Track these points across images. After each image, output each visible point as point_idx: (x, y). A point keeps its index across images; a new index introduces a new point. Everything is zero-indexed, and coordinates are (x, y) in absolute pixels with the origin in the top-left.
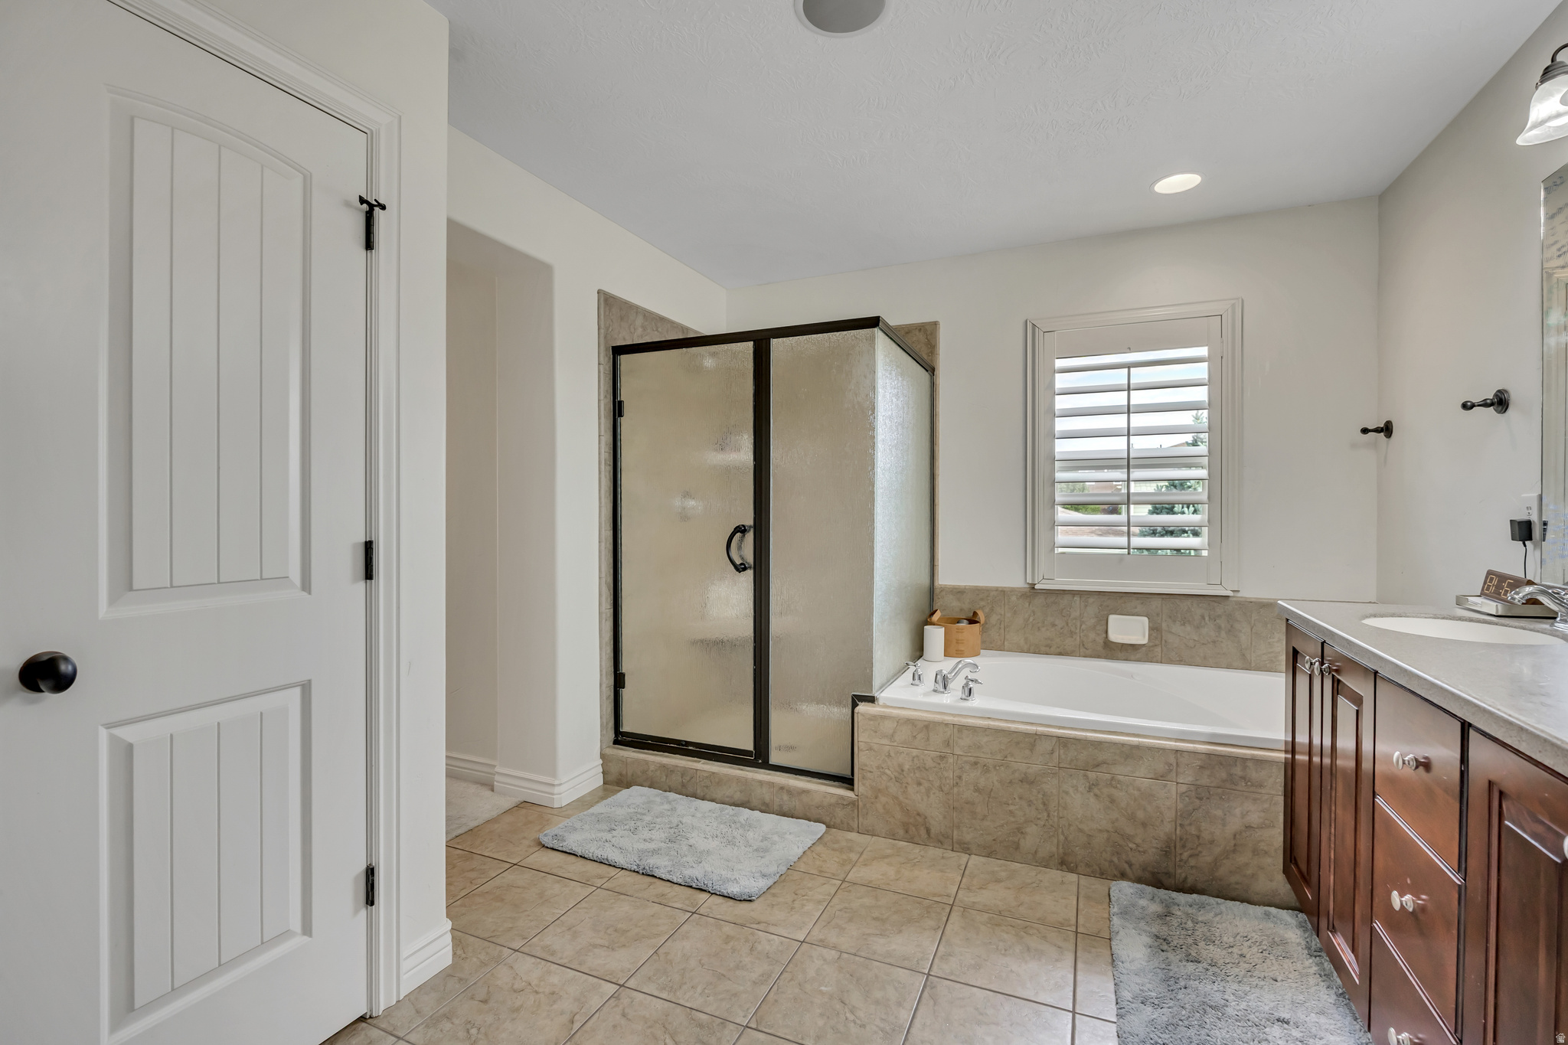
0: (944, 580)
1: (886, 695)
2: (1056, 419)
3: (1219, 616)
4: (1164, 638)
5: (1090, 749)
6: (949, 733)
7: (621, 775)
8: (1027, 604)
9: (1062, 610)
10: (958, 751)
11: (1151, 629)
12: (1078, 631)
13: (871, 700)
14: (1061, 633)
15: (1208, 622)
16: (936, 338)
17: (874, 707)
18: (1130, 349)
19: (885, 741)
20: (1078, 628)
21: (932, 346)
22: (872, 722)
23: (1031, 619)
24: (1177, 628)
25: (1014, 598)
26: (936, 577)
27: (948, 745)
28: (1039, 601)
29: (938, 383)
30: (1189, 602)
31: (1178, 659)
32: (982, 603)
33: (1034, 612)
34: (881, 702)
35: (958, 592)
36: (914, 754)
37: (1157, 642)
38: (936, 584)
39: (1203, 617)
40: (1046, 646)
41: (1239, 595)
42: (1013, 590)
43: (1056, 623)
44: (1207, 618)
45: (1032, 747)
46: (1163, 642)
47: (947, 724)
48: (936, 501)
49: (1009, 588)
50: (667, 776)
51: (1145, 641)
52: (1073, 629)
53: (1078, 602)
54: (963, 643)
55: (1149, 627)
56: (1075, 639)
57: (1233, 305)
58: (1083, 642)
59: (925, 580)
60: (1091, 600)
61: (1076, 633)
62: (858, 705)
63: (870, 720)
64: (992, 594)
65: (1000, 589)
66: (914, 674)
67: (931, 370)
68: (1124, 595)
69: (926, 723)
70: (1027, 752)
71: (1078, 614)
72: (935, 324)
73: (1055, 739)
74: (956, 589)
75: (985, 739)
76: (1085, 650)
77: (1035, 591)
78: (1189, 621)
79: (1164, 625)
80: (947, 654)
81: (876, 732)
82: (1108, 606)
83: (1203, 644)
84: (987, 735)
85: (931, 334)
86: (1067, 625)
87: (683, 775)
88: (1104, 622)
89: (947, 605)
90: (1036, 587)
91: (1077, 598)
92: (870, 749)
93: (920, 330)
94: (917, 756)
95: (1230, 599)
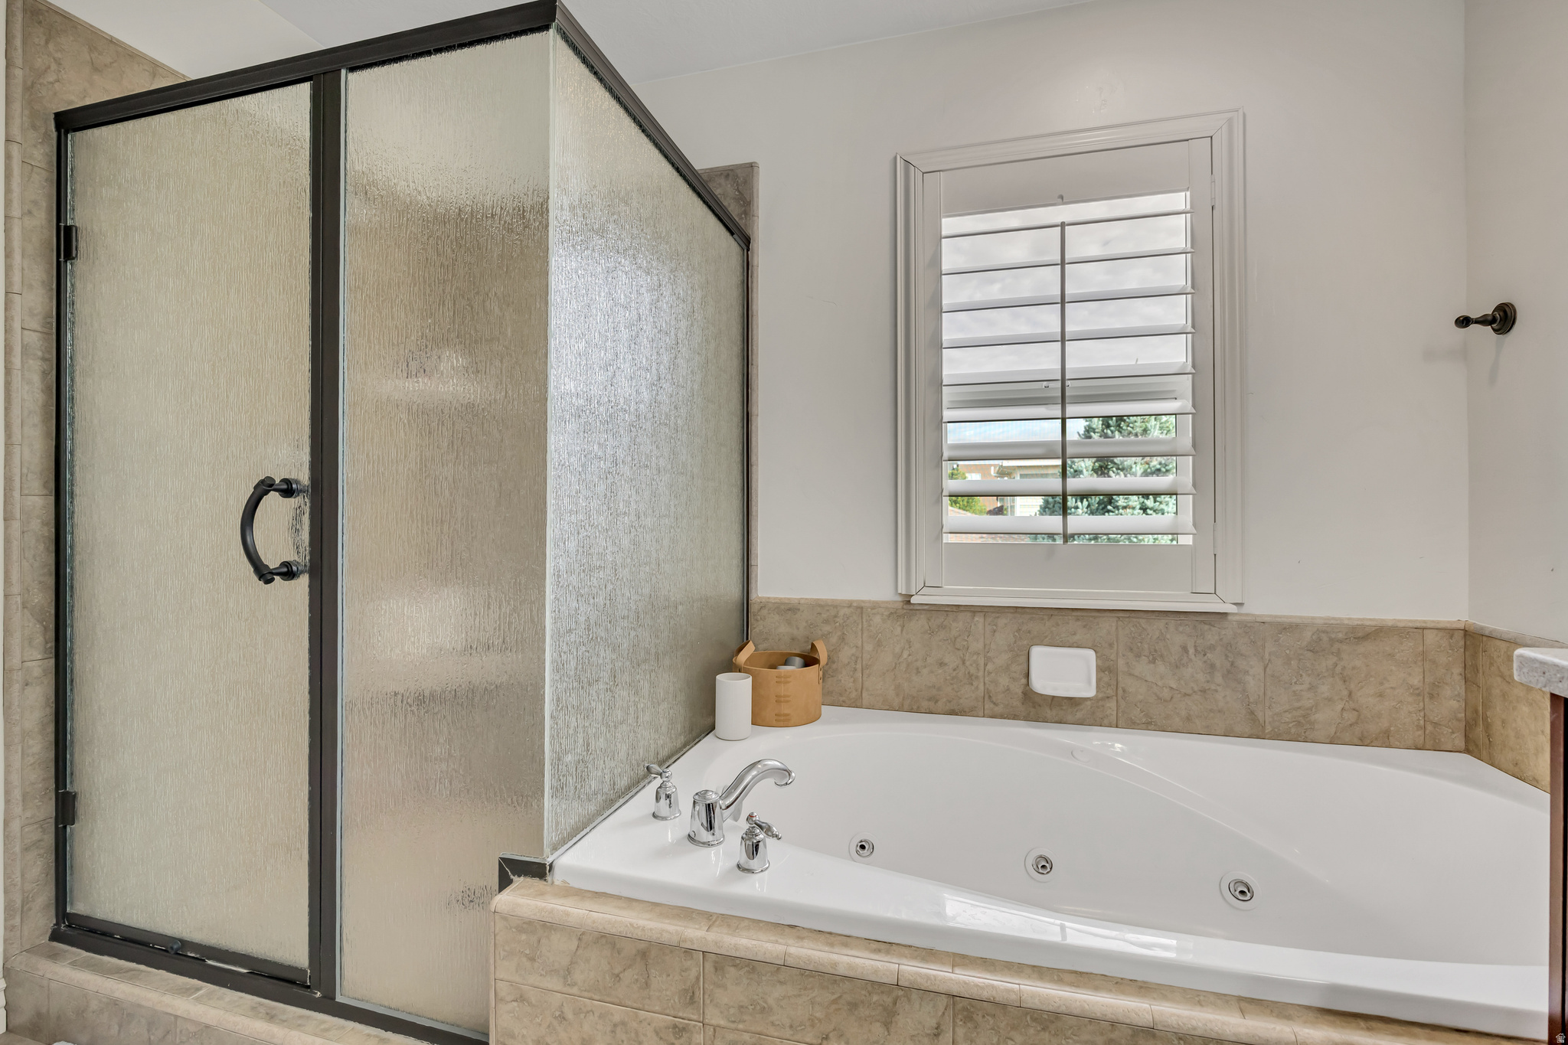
0: (764, 590)
1: (570, 862)
2: (944, 314)
3: (1212, 648)
4: (1121, 685)
5: (1032, 1031)
6: (693, 973)
7: (39, 1015)
8: (899, 629)
9: (956, 638)
10: (714, 1017)
11: (1100, 669)
12: (981, 674)
13: (538, 871)
14: (953, 678)
15: (1193, 657)
16: (751, 188)
17: (541, 894)
18: (1062, 197)
19: (554, 983)
20: (982, 668)
21: (747, 203)
22: (524, 937)
23: (905, 655)
24: (1142, 667)
25: (877, 619)
26: (752, 585)
27: (692, 1001)
28: (919, 623)
29: (755, 263)
30: (1160, 624)
31: (1144, 720)
32: (827, 628)
33: (909, 642)
34: (558, 877)
35: (788, 609)
36: (617, 1018)
37: (1110, 692)
38: (753, 596)
39: (1185, 649)
40: (930, 700)
41: (1244, 610)
42: (875, 605)
43: (946, 660)
44: (1191, 651)
45: (888, 1018)
46: (1120, 691)
47: (689, 952)
48: (753, 459)
49: (870, 602)
50: (120, 1026)
51: (1090, 692)
52: (973, 670)
53: (980, 626)
54: (788, 701)
55: (1097, 666)
56: (977, 688)
57: (1230, 121)
58: (989, 692)
59: (732, 589)
60: (1002, 622)
61: (977, 677)
62: (510, 882)
63: (520, 929)
64: (842, 612)
65: (855, 604)
66: (657, 792)
67: (745, 242)
68: (1056, 612)
69: (642, 946)
70: (878, 1029)
71: (980, 646)
72: (751, 167)
73: (943, 1002)
74: (785, 604)
75: (778, 991)
76: (992, 705)
77: (912, 607)
78: (1162, 656)
79: (1121, 662)
80: (757, 720)
81: (532, 959)
82: (1029, 632)
83: (1186, 695)
84: (781, 983)
85: (745, 182)
86: (964, 663)
87: (151, 1025)
88: (1023, 659)
89: (771, 630)
90: (913, 600)
91: (979, 619)
92: (521, 999)
93: (727, 176)
94: (623, 1023)
95: (1230, 618)
